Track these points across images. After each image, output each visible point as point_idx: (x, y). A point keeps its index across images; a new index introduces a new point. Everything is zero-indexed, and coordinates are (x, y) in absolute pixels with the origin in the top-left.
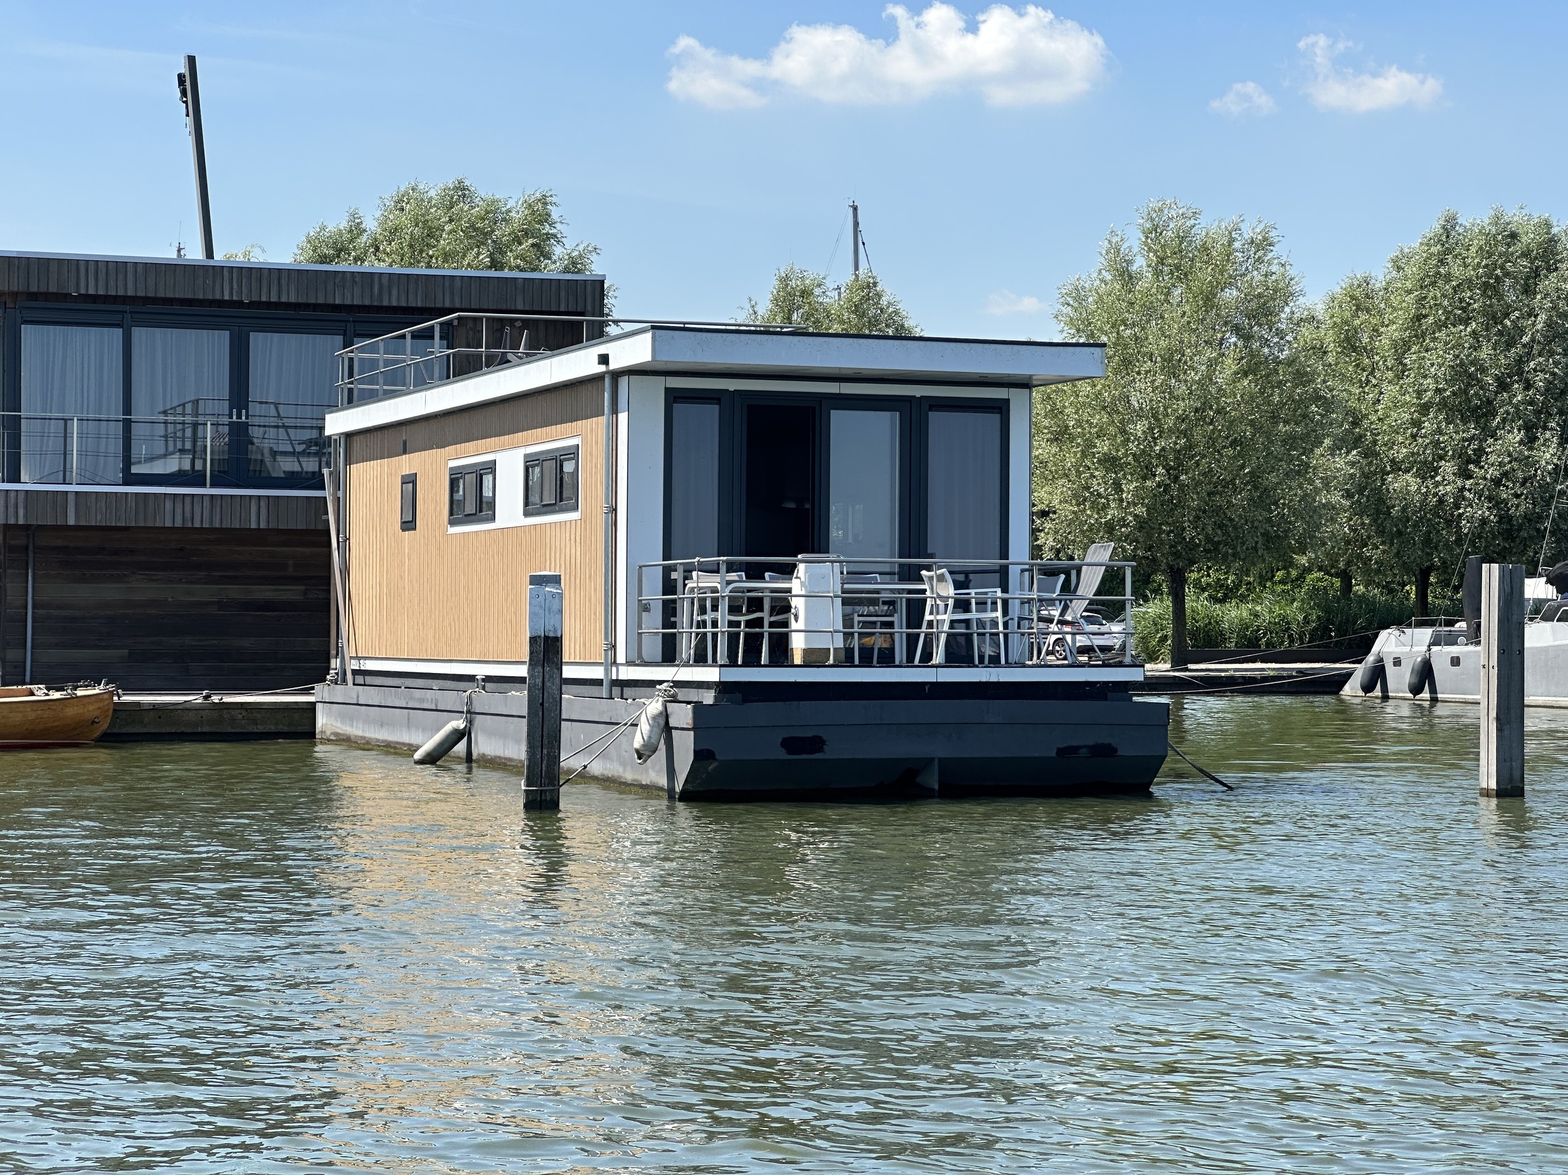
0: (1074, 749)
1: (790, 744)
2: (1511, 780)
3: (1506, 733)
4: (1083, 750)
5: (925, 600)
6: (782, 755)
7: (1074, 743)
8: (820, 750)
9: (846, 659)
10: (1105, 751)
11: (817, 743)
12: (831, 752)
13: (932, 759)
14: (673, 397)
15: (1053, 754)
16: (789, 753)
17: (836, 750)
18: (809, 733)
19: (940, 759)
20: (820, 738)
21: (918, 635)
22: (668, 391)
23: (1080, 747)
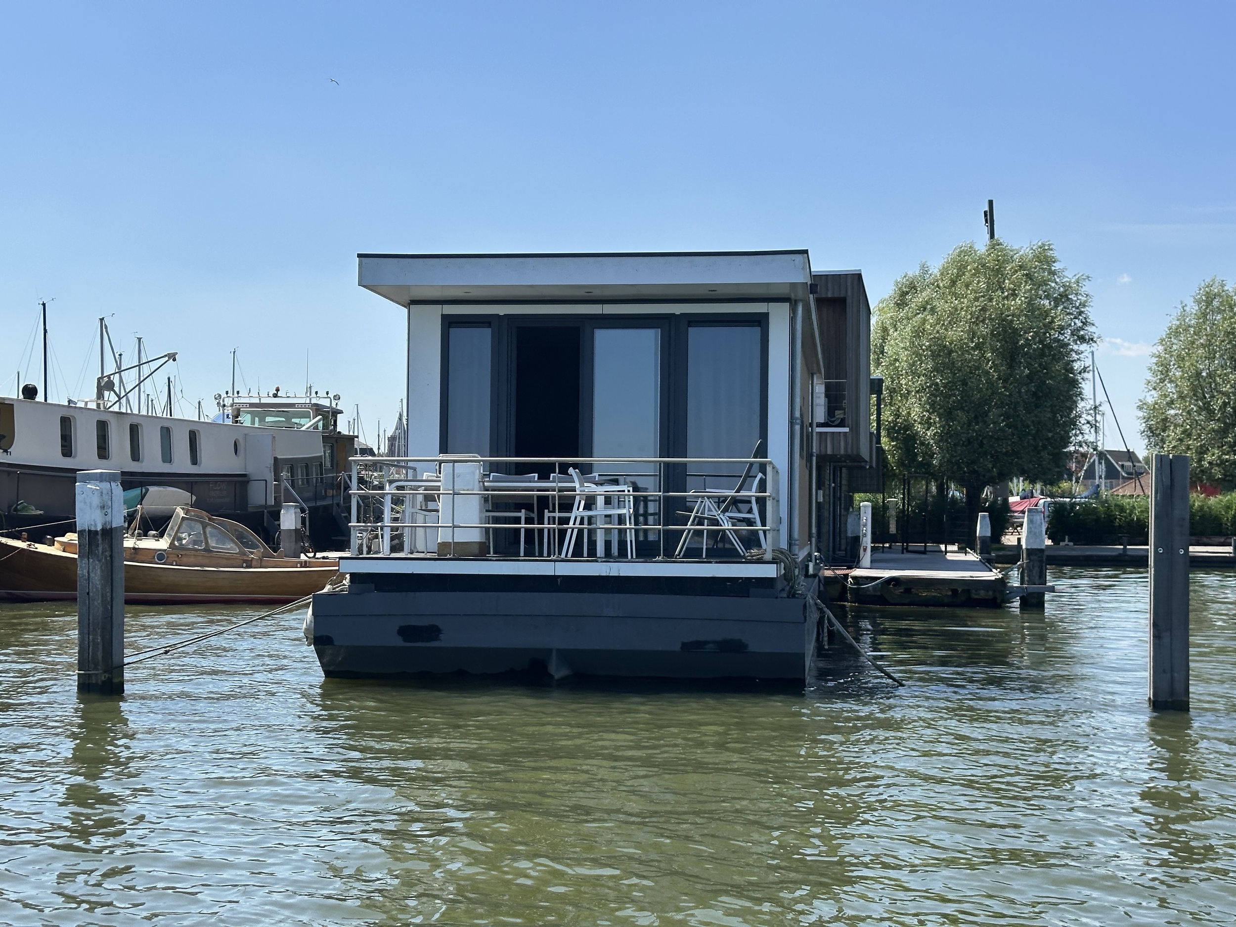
0: (700, 644)
1: (406, 632)
2: (1172, 693)
3: (1166, 640)
4: (711, 645)
5: (574, 497)
6: (399, 642)
7: (701, 638)
8: (437, 638)
9: (481, 553)
10: (734, 647)
11: (433, 632)
12: (448, 640)
13: (550, 651)
14: (449, 323)
15: (677, 648)
16: (405, 640)
17: (450, 639)
18: (425, 622)
19: (558, 650)
20: (437, 627)
21: (566, 530)
22: (444, 317)
23: (705, 643)
